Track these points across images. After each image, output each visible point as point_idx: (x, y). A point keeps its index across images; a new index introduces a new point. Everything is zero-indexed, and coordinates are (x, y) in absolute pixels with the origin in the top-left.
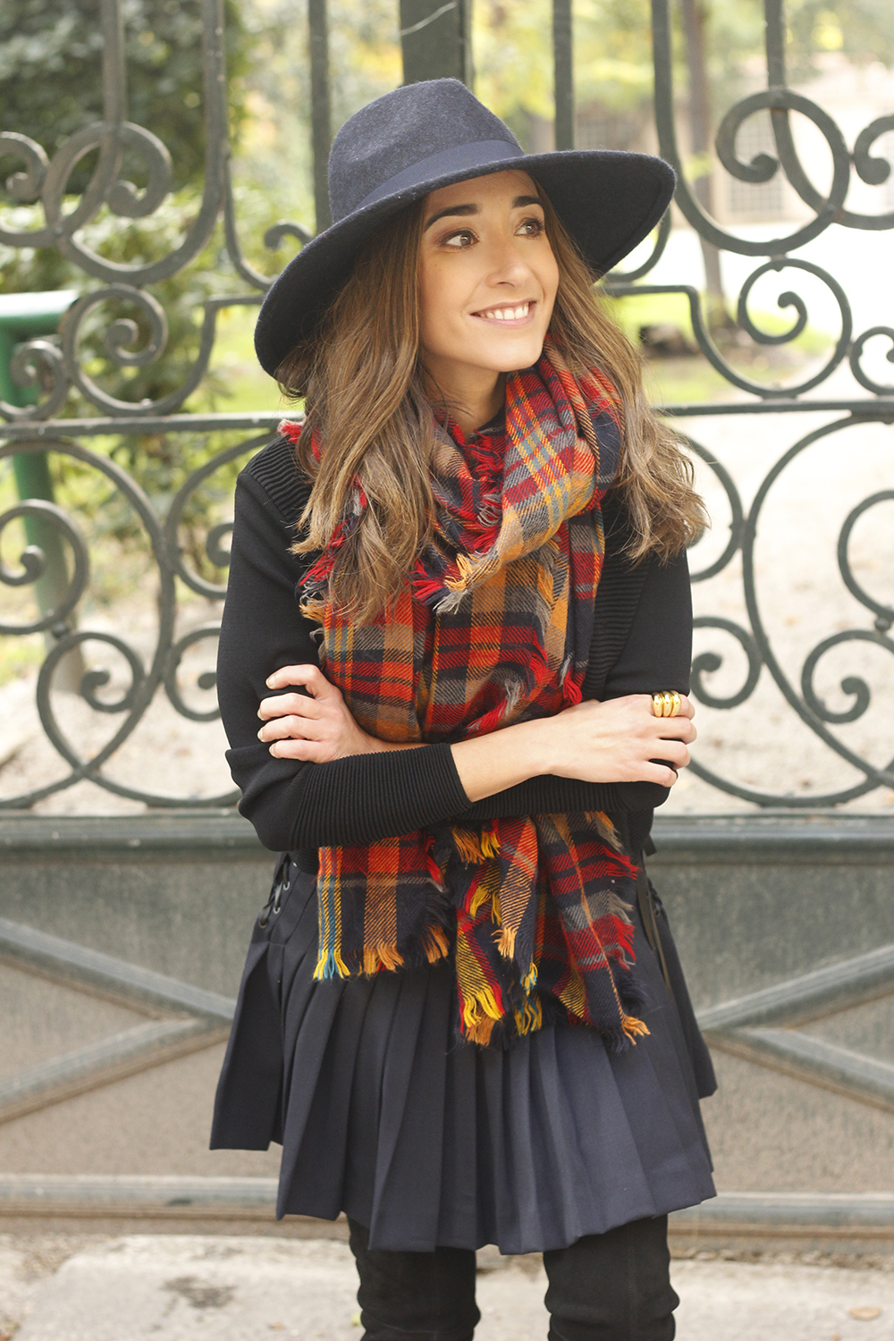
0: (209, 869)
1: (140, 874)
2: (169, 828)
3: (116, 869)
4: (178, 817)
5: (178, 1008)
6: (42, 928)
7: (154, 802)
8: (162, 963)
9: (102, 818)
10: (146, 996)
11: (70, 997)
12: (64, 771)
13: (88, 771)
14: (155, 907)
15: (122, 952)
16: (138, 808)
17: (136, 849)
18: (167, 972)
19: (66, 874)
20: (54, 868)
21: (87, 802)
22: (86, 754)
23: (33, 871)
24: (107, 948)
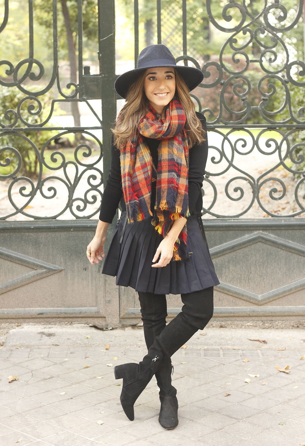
0: (50, 234)
1: (33, 235)
2: (40, 224)
3: (27, 234)
4: (42, 221)
5: (42, 267)
6: (8, 248)
7: (36, 218)
8: (38, 257)
9: (24, 221)
10: (34, 264)
11: (14, 265)
12: (15, 211)
13: (19, 211)
14: (36, 243)
15: (28, 254)
16: (32, 219)
17: (32, 229)
18: (39, 259)
19: (14, 235)
20: (11, 234)
21: (20, 217)
22: (20, 206)
23: (6, 235)
24: (24, 253)
